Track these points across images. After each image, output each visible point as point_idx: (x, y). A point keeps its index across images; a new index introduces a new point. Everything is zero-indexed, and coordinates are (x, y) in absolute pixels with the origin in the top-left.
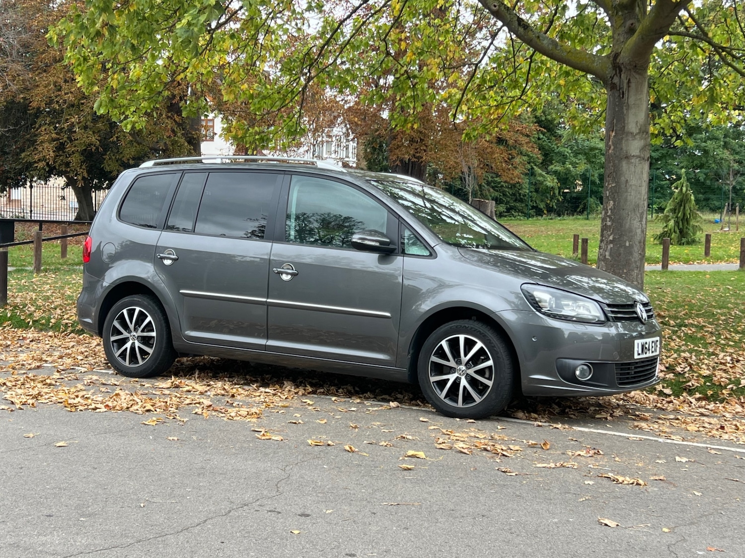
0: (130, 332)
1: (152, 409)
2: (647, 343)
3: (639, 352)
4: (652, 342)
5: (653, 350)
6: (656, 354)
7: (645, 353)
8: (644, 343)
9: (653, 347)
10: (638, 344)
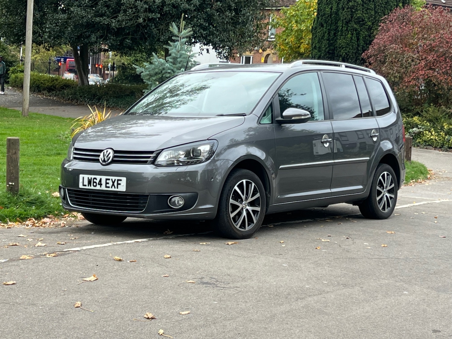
2: (96, 179)
3: (84, 184)
4: (107, 179)
5: (108, 185)
6: (116, 190)
7: (94, 186)
8: (91, 178)
9: (108, 183)
10: (83, 178)
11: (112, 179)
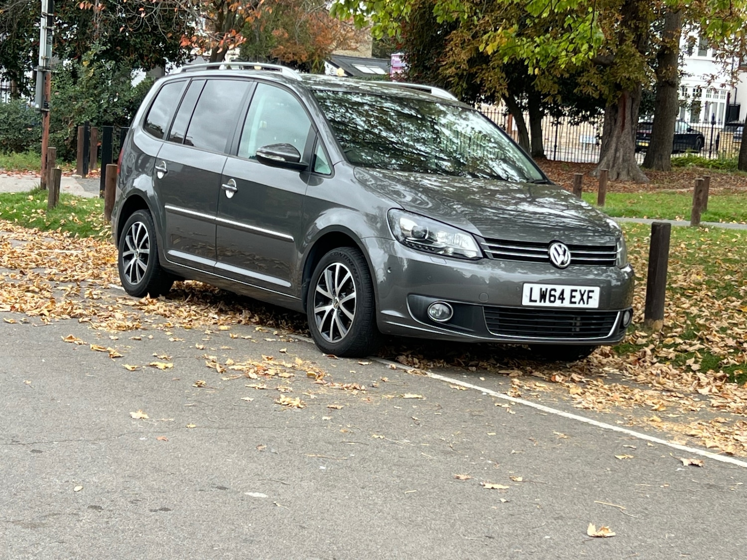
0: (135, 249)
1: (47, 313)
2: (555, 290)
3: (533, 299)
4: (573, 291)
5: (573, 300)
6: (585, 306)
7: (551, 301)
8: (547, 289)
9: (574, 297)
10: (531, 289)
11: (580, 291)
